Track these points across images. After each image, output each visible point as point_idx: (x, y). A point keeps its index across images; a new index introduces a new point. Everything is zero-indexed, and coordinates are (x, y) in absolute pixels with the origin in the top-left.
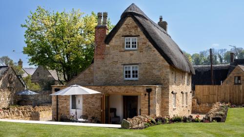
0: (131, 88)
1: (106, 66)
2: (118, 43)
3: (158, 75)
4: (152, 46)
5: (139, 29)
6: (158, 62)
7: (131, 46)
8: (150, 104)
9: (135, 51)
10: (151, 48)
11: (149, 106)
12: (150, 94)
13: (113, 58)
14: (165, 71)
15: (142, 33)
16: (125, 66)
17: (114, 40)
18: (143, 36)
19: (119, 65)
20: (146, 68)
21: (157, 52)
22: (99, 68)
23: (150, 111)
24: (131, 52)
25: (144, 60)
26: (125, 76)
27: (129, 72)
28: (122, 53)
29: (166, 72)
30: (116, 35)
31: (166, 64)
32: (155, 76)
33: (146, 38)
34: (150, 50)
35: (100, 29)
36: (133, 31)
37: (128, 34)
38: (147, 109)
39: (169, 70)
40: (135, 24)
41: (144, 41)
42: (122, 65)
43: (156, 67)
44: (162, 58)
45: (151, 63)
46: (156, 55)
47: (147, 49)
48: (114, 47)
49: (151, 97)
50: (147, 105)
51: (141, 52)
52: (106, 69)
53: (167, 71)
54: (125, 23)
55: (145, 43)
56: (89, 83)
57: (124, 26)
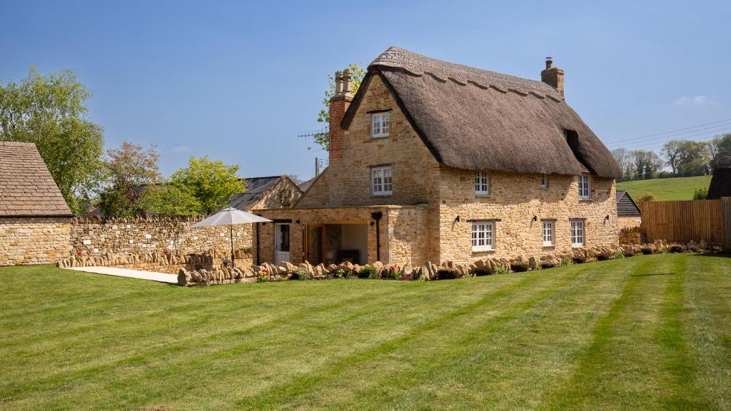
0: (352, 211)
1: (346, 171)
2: (361, 127)
3: (421, 185)
4: (411, 127)
5: (391, 97)
6: (421, 158)
7: (381, 131)
8: (381, 242)
9: (386, 140)
10: (409, 132)
11: (379, 246)
12: (380, 223)
13: (354, 155)
14: (432, 176)
15: (394, 103)
16: (373, 169)
17: (355, 120)
18: (397, 110)
19: (364, 168)
20: (403, 172)
21: (418, 139)
22: (336, 175)
23: (381, 255)
24: (380, 142)
25: (400, 157)
26: (373, 187)
27: (380, 179)
28: (367, 144)
29: (434, 177)
30: (358, 111)
31: (434, 161)
32: (417, 186)
33: (401, 113)
34: (407, 135)
35: (336, 103)
36: (382, 101)
37: (374, 107)
38: (375, 252)
39: (438, 173)
40: (385, 88)
41: (398, 119)
42: (367, 167)
43: (418, 169)
44: (426, 149)
45: (410, 161)
46: (416, 144)
47: (403, 134)
48: (355, 134)
49: (381, 227)
50: (376, 244)
51: (394, 141)
52: (345, 175)
53: (436, 175)
54: (369, 88)
55: (401, 123)
56: (324, 204)
57: (368, 93)
